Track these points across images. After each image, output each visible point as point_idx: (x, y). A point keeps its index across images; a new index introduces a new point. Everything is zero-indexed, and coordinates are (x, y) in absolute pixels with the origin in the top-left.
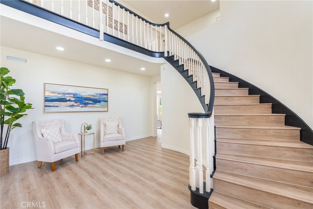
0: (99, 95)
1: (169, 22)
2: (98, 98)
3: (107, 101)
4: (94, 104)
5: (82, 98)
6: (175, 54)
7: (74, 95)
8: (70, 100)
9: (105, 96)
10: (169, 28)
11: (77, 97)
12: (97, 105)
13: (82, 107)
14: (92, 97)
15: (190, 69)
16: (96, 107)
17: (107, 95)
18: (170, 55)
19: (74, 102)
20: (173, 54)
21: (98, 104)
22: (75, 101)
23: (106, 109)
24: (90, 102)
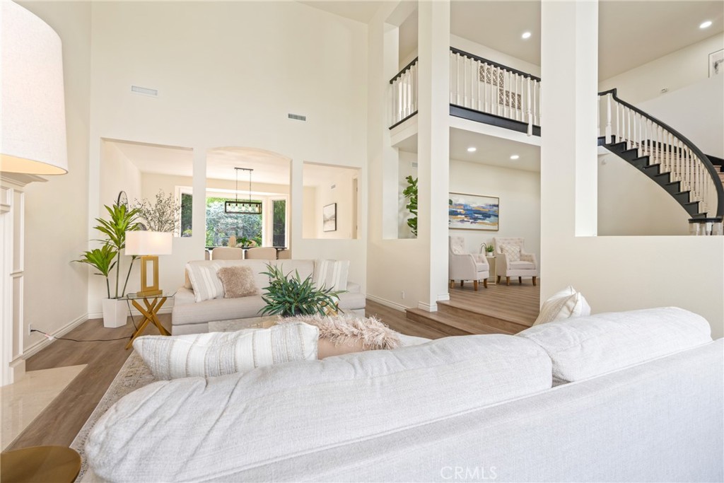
0: (488, 207)
1: (616, 89)
2: (487, 210)
3: (497, 216)
4: (483, 219)
5: (471, 210)
6: (629, 140)
7: (465, 206)
8: (460, 214)
9: (495, 208)
10: (615, 98)
11: (467, 210)
12: (487, 221)
13: (472, 223)
14: (481, 209)
15: (675, 171)
16: (486, 224)
17: (497, 206)
18: (617, 141)
19: (463, 216)
20: (623, 140)
21: (488, 219)
22: (466, 215)
23: (495, 228)
24: (480, 216)
